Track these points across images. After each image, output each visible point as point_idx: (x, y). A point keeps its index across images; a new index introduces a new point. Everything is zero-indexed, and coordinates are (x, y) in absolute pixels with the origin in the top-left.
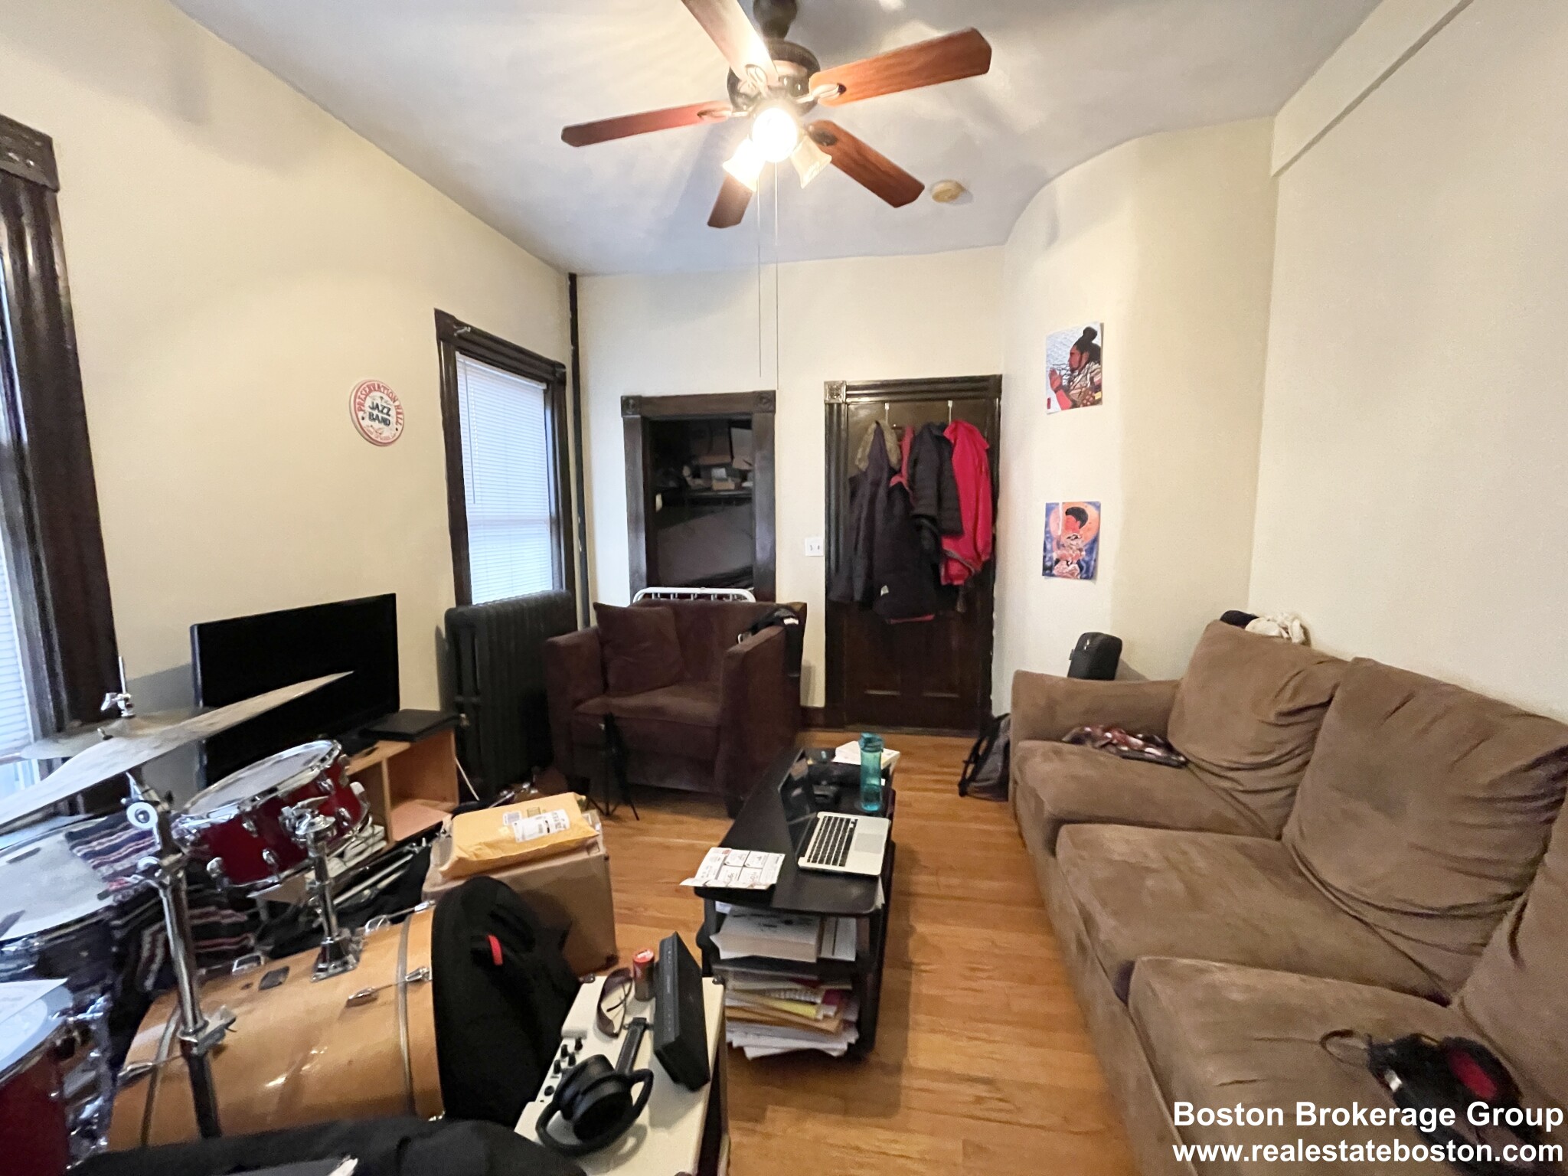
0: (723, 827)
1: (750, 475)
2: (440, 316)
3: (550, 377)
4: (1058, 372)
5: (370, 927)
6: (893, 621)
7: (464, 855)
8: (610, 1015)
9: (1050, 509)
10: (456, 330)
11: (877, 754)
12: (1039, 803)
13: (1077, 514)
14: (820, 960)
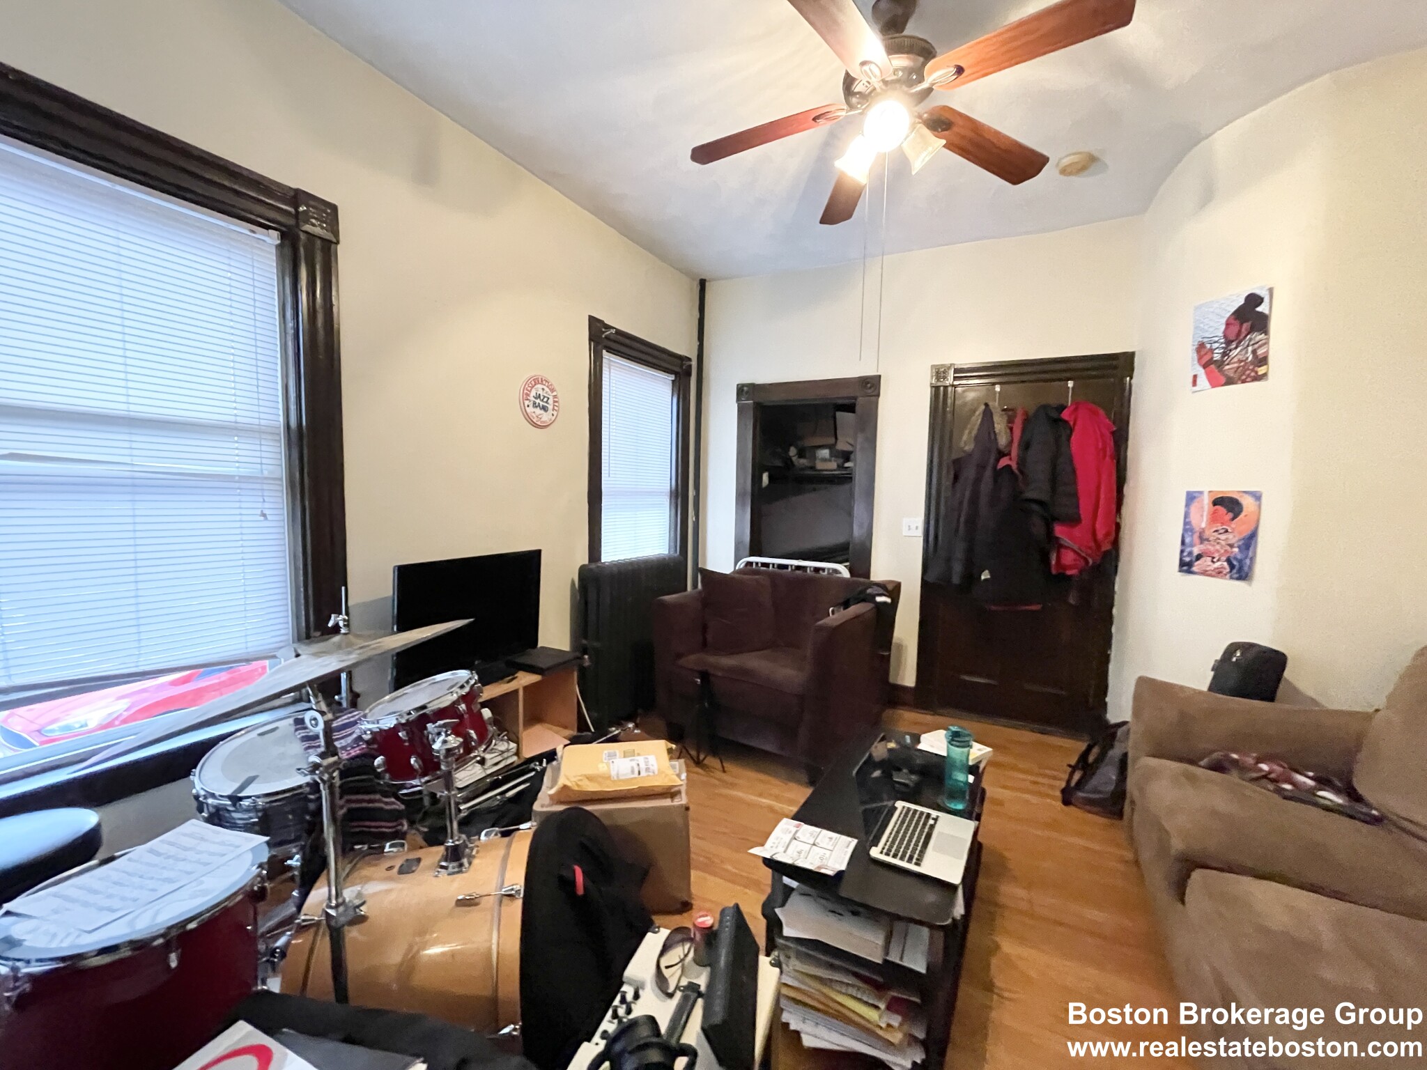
0: (800, 794)
1: (852, 456)
2: (593, 321)
3: (677, 369)
4: (1208, 346)
5: (486, 835)
6: (993, 608)
7: (569, 784)
8: (666, 973)
9: (1191, 497)
10: (604, 332)
11: (965, 750)
12: (1163, 834)
13: (1228, 505)
14: (886, 961)
